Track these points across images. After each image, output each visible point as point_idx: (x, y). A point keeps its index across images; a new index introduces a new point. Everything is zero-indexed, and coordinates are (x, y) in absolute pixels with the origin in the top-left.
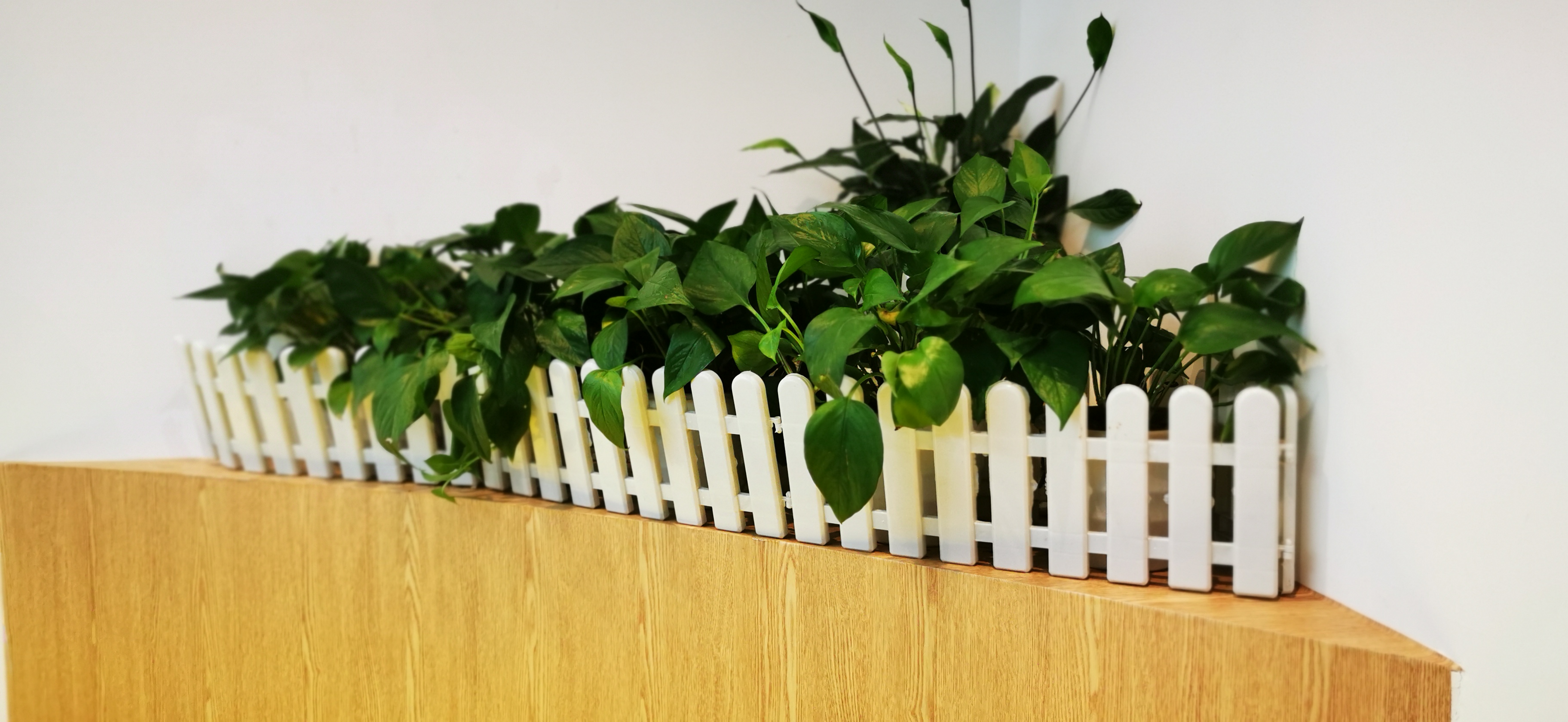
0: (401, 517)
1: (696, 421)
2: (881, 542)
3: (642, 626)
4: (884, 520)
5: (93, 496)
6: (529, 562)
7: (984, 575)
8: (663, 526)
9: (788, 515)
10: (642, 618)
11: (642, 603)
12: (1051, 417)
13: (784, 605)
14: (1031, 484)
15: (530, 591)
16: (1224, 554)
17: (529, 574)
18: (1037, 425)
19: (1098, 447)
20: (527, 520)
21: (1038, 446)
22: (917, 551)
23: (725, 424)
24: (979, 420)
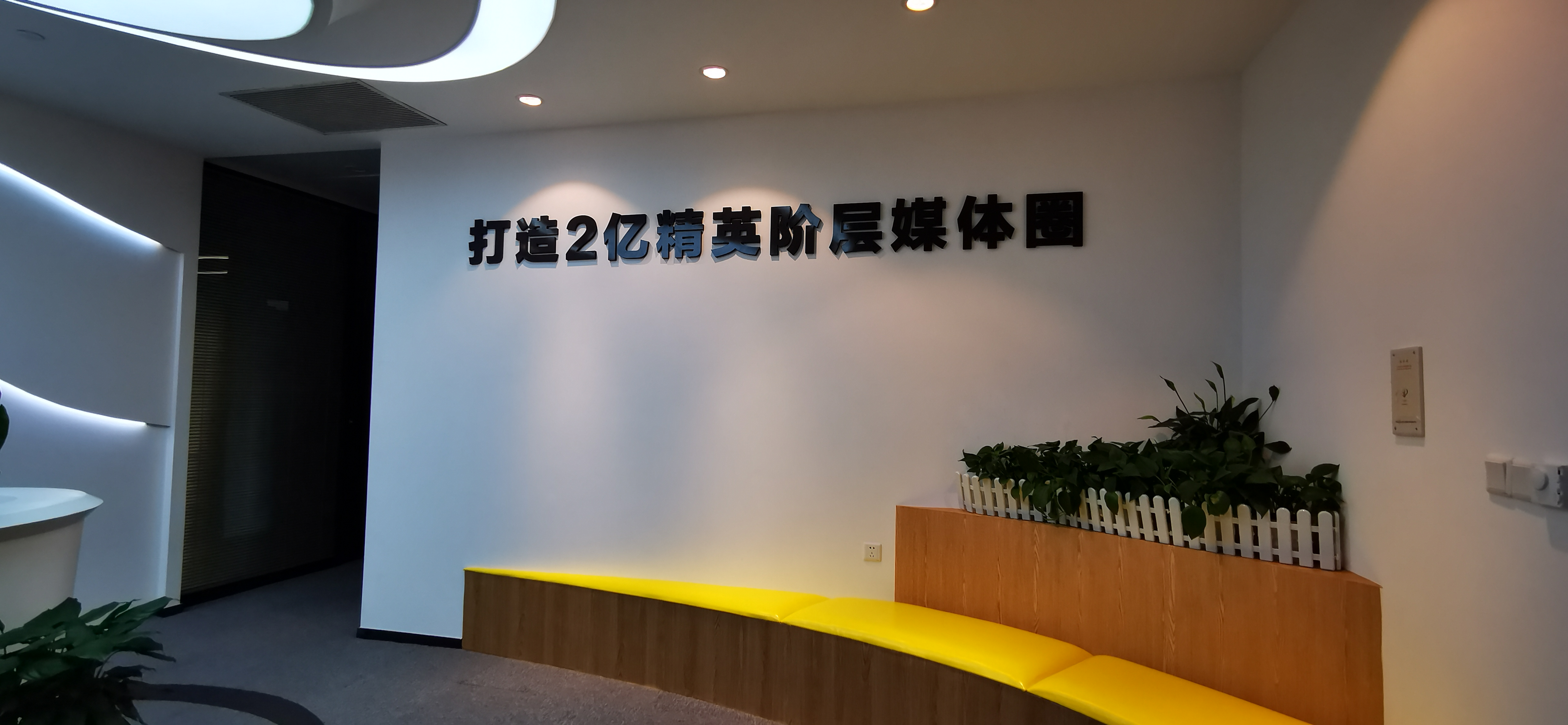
0: (1033, 531)
1: (1139, 508)
2: (1203, 547)
3: (1119, 569)
4: (1204, 541)
5: (928, 518)
6: (1079, 547)
7: (1237, 559)
8: (1127, 538)
9: (1171, 538)
10: (1120, 566)
11: (1120, 561)
12: (1259, 515)
13: (1170, 563)
14: (1252, 534)
15: (1079, 556)
16: (1317, 557)
17: (1079, 550)
18: (1254, 517)
19: (1274, 524)
20: (1078, 534)
21: (1254, 523)
22: (1215, 550)
23: (1150, 510)
24: (1235, 514)
